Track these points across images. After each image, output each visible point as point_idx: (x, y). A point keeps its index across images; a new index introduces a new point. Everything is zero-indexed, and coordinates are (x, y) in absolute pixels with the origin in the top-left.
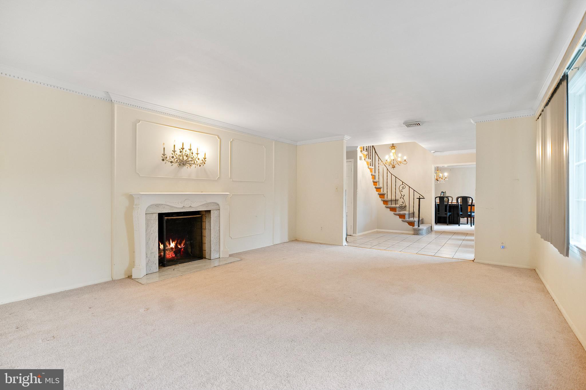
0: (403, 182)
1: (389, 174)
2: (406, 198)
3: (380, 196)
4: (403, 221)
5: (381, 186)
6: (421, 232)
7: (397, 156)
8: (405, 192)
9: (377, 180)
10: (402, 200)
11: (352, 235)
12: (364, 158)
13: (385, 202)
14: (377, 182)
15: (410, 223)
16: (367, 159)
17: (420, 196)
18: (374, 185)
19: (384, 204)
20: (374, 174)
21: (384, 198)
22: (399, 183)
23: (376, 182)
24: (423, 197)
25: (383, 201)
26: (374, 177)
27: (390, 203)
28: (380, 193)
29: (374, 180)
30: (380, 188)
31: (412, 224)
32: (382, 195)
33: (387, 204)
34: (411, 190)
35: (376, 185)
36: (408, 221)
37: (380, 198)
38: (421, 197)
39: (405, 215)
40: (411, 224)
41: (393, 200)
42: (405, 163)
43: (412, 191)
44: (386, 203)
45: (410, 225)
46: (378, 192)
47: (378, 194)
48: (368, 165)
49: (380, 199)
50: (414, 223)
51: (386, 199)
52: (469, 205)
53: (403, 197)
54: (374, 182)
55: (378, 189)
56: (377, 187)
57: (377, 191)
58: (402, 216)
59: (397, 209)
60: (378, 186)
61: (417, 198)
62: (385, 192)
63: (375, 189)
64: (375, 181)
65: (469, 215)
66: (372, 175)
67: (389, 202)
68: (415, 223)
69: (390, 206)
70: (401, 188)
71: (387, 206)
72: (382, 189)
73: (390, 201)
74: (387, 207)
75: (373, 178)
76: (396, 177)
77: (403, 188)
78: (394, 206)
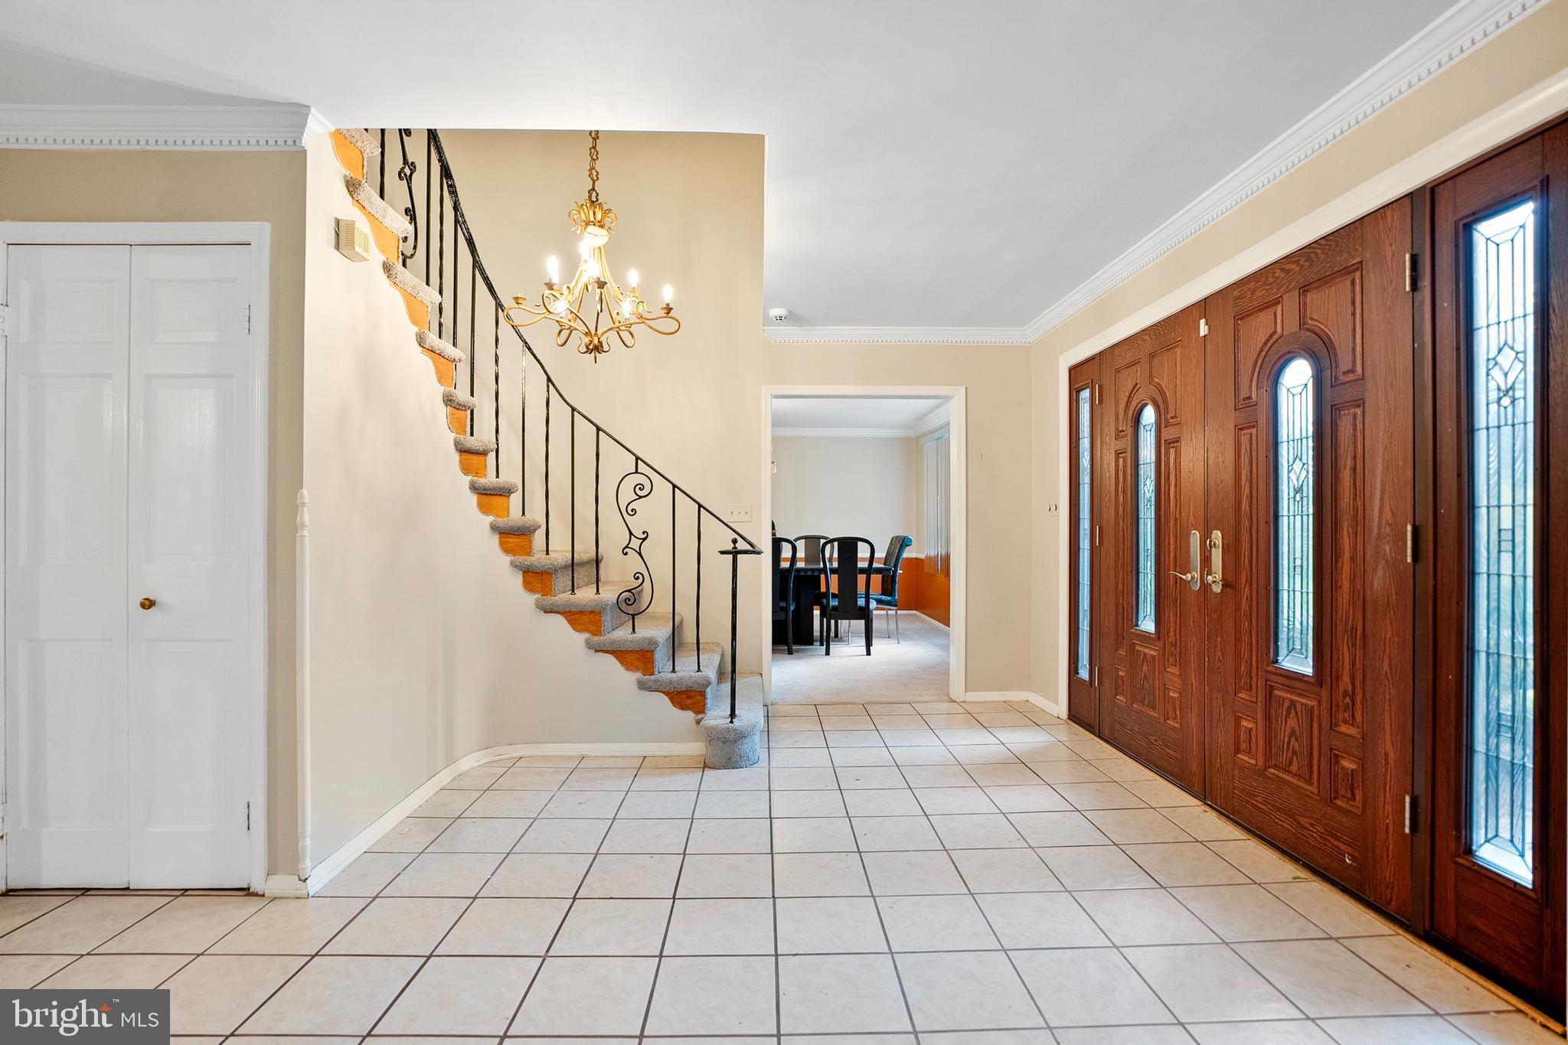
0: (637, 458)
1: (560, 414)
2: (657, 552)
3: (502, 544)
4: (642, 686)
5: (510, 475)
6: (745, 746)
7: (617, 271)
8: (653, 514)
9: (484, 435)
10: (634, 563)
11: (256, 887)
12: (382, 258)
13: (536, 578)
14: (484, 453)
15: (679, 693)
16: (411, 277)
17: (735, 541)
18: (466, 469)
19: (529, 586)
20: (462, 394)
21: (528, 551)
22: (616, 463)
23: (477, 453)
24: (751, 544)
25: (524, 572)
26: (461, 411)
27: (562, 581)
28: (502, 522)
29: (462, 437)
30: (505, 492)
31: (689, 701)
32: (513, 537)
33: (546, 591)
34: (684, 504)
35: (479, 471)
36: (671, 682)
37: (507, 550)
38: (742, 545)
39: (652, 652)
40: (689, 698)
41: (578, 565)
42: (668, 325)
43: (686, 510)
44: (541, 582)
45: (682, 708)
46: (491, 518)
47: (494, 528)
48: (415, 322)
49: (507, 559)
50: (703, 694)
51: (538, 558)
52: (862, 571)
53: (637, 543)
54: (463, 450)
55: (490, 496)
56: (482, 481)
57: (484, 509)
58: (639, 658)
59: (607, 619)
60: (489, 479)
61: (722, 553)
62: (536, 514)
63: (473, 499)
64: (471, 442)
65: (861, 608)
66: (448, 400)
67: (560, 573)
68: (709, 691)
69: (563, 597)
70: (627, 494)
71: (550, 600)
72: (515, 499)
73: (565, 567)
74: (548, 610)
75: (455, 425)
76: (599, 429)
77: (641, 493)
78: (585, 595)
